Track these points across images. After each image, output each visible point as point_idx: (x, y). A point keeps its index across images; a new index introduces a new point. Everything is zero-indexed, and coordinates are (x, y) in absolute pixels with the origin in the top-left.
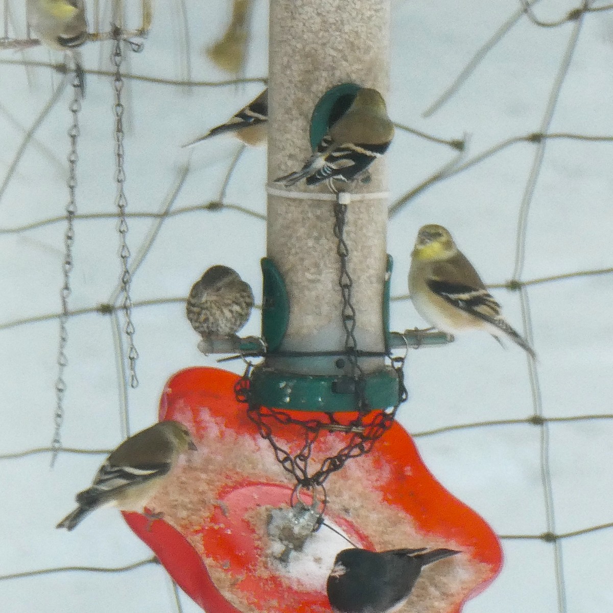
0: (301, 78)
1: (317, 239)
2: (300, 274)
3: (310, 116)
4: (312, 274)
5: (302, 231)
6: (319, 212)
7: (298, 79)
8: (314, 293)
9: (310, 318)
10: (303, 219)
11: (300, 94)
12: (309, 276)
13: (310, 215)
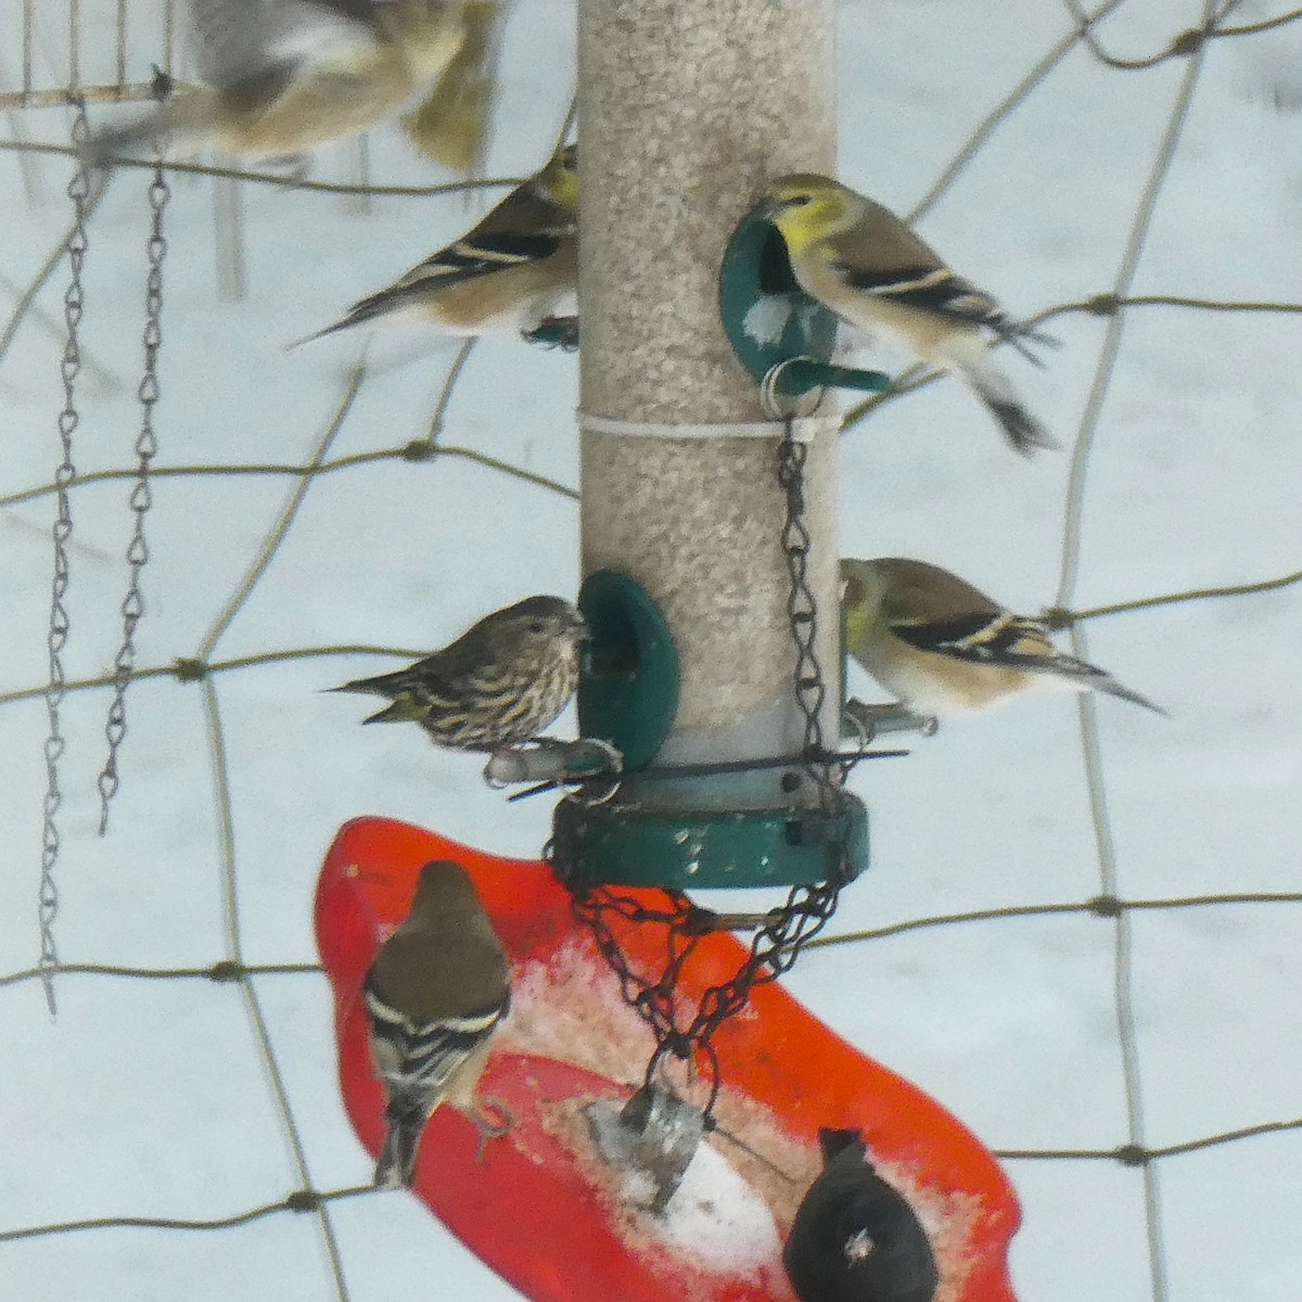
0: (695, 181)
1: (738, 521)
2: (701, 598)
3: (720, 259)
4: (731, 596)
5: (703, 507)
6: (740, 464)
7: (687, 184)
8: (734, 638)
9: (728, 690)
10: (707, 481)
11: (694, 218)
12: (722, 601)
13: (722, 471)
